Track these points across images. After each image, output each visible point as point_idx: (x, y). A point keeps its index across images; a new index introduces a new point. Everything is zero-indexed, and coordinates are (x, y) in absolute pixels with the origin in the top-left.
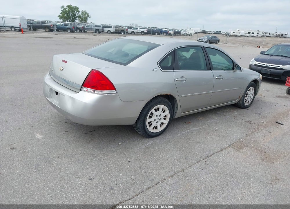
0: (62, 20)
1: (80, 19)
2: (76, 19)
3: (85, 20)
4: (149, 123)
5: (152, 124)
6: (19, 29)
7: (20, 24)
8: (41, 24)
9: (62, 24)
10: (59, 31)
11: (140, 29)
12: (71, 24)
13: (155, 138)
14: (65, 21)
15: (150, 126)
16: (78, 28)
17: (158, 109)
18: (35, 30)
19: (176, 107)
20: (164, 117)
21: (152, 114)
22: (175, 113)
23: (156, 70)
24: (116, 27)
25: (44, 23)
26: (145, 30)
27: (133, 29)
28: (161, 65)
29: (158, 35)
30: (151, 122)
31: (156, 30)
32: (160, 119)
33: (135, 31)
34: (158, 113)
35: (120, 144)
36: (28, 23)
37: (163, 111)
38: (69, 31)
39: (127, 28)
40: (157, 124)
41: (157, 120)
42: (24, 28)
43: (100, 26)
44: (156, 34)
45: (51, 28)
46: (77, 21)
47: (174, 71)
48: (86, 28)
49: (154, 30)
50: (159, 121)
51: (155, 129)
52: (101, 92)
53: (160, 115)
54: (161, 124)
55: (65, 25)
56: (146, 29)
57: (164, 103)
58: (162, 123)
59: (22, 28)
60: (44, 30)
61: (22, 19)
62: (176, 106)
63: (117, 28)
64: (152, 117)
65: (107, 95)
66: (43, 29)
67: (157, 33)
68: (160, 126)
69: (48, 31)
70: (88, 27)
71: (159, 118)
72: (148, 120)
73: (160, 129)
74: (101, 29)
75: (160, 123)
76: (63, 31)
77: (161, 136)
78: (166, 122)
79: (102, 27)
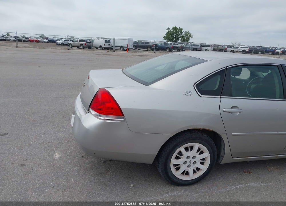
0: (166, 41)
1: (182, 39)
2: (179, 40)
3: (187, 40)
4: (175, 165)
5: (180, 167)
6: (126, 48)
7: (128, 44)
8: (144, 44)
9: (163, 44)
10: (159, 50)
11: (241, 47)
12: (171, 44)
13: (185, 187)
14: (169, 41)
15: (178, 169)
16: (177, 47)
17: (192, 148)
18: (140, 50)
19: (223, 149)
20: (201, 161)
21: (180, 154)
22: (222, 156)
23: (189, 93)
24: (214, 46)
25: (147, 43)
26: (247, 50)
27: (233, 48)
28: (200, 87)
29: (262, 54)
30: (179, 164)
31: (260, 49)
32: (195, 163)
33: (235, 50)
34: (190, 153)
35: (132, 185)
36: (134, 44)
37: (199, 152)
38: (168, 50)
39: (226, 47)
40: (188, 168)
41: (188, 163)
42: (130, 48)
43: (198, 45)
44: (260, 53)
45: (153, 48)
46: (179, 41)
47: (221, 98)
48: (185, 47)
49: (257, 49)
50: (192, 164)
51: (185, 175)
52: (106, 117)
53: (194, 157)
54: (195, 169)
55: (165, 45)
56: (248, 48)
57: (200, 141)
58: (198, 169)
59: (129, 48)
60: (147, 50)
61: (130, 40)
62: (223, 147)
63: (216, 47)
64: (180, 158)
65: (110, 121)
66: (145, 49)
67: (261, 51)
68: (194, 172)
69: (150, 51)
70: (186, 47)
71: (193, 160)
72: (173, 161)
73: (192, 176)
74: (198, 48)
75: (193, 167)
76: (163, 51)
77: (193, 187)
78: (204, 168)
79: (200, 46)
